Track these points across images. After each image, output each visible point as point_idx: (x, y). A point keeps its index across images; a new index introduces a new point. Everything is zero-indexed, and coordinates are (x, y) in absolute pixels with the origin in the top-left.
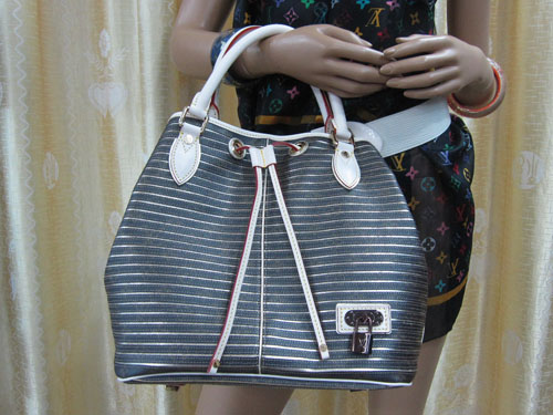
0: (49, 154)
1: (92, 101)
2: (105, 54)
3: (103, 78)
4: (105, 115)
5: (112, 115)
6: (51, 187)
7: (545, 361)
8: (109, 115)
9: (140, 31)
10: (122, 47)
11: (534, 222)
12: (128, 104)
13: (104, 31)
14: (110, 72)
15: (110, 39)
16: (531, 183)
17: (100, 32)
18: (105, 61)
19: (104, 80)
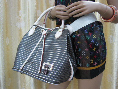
0: (7, 37)
1: (17, 26)
2: (20, 15)
3: (19, 21)
4: (20, 29)
5: (22, 29)
6: (7, 45)
7: (117, 81)
8: (21, 29)
9: (29, 9)
10: (24, 14)
11: (113, 50)
12: (25, 26)
13: (20, 10)
14: (21, 19)
15: (21, 12)
16: (112, 42)
17: (19, 11)
18: (20, 17)
19: (20, 21)
